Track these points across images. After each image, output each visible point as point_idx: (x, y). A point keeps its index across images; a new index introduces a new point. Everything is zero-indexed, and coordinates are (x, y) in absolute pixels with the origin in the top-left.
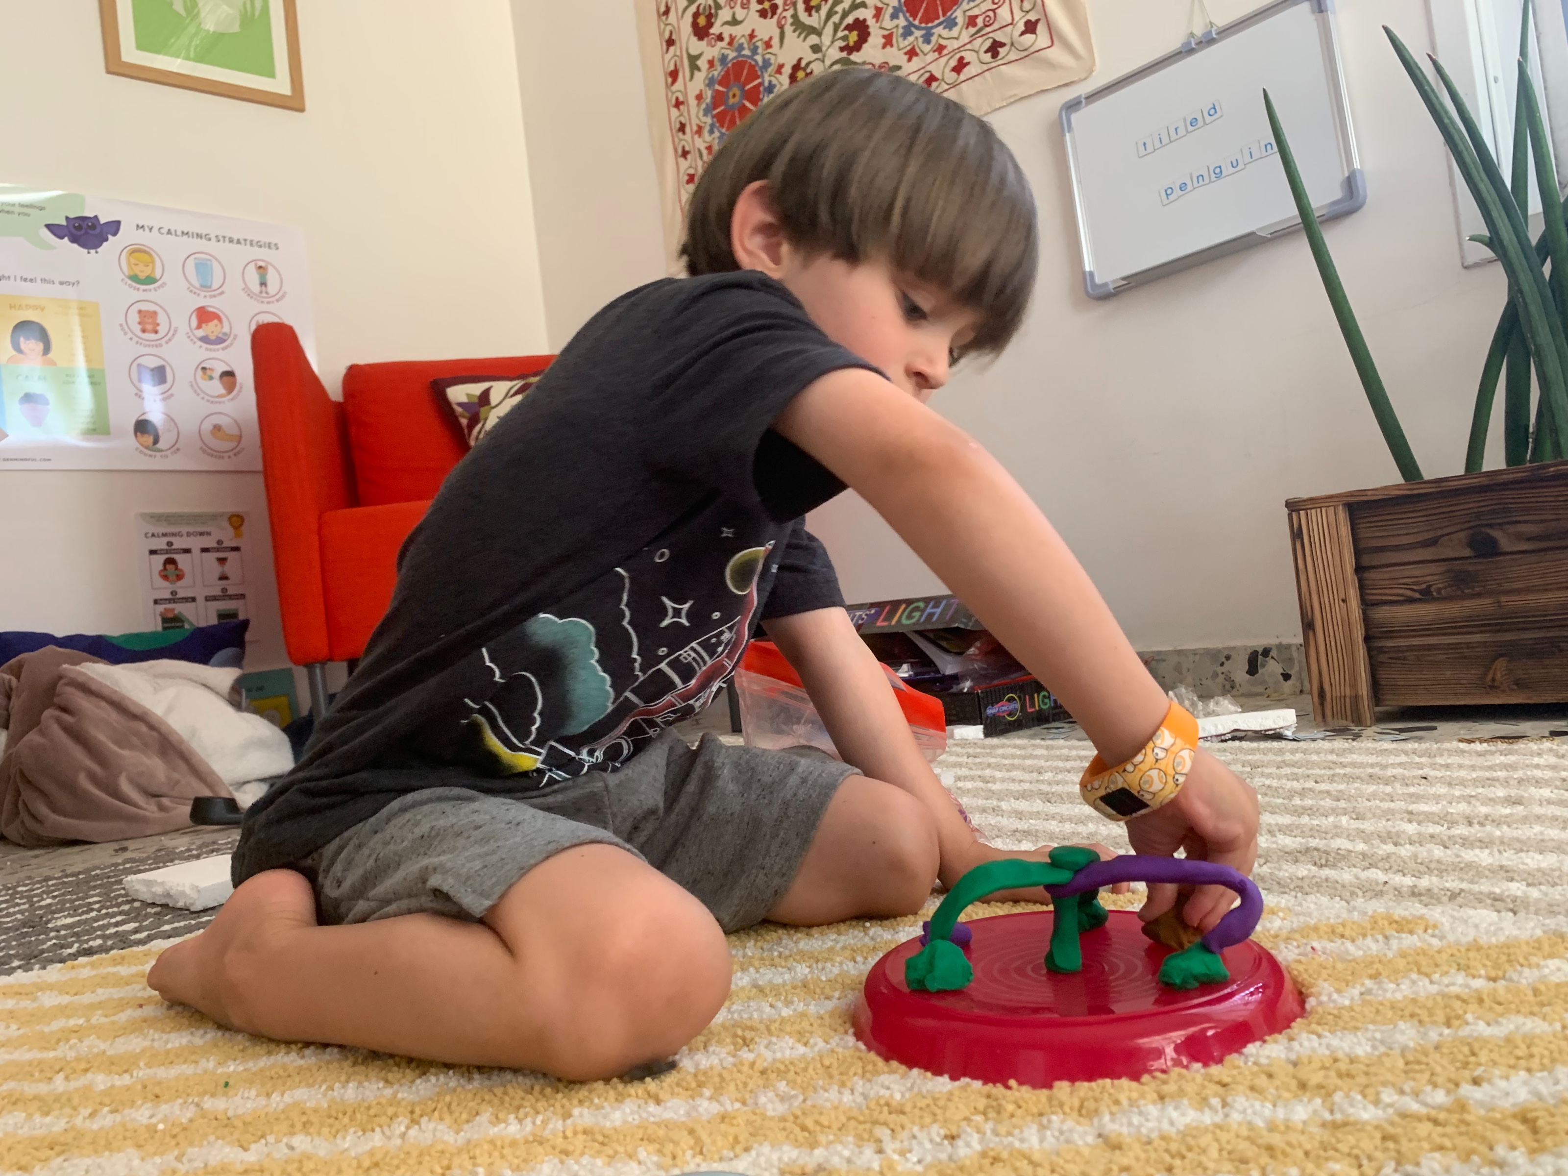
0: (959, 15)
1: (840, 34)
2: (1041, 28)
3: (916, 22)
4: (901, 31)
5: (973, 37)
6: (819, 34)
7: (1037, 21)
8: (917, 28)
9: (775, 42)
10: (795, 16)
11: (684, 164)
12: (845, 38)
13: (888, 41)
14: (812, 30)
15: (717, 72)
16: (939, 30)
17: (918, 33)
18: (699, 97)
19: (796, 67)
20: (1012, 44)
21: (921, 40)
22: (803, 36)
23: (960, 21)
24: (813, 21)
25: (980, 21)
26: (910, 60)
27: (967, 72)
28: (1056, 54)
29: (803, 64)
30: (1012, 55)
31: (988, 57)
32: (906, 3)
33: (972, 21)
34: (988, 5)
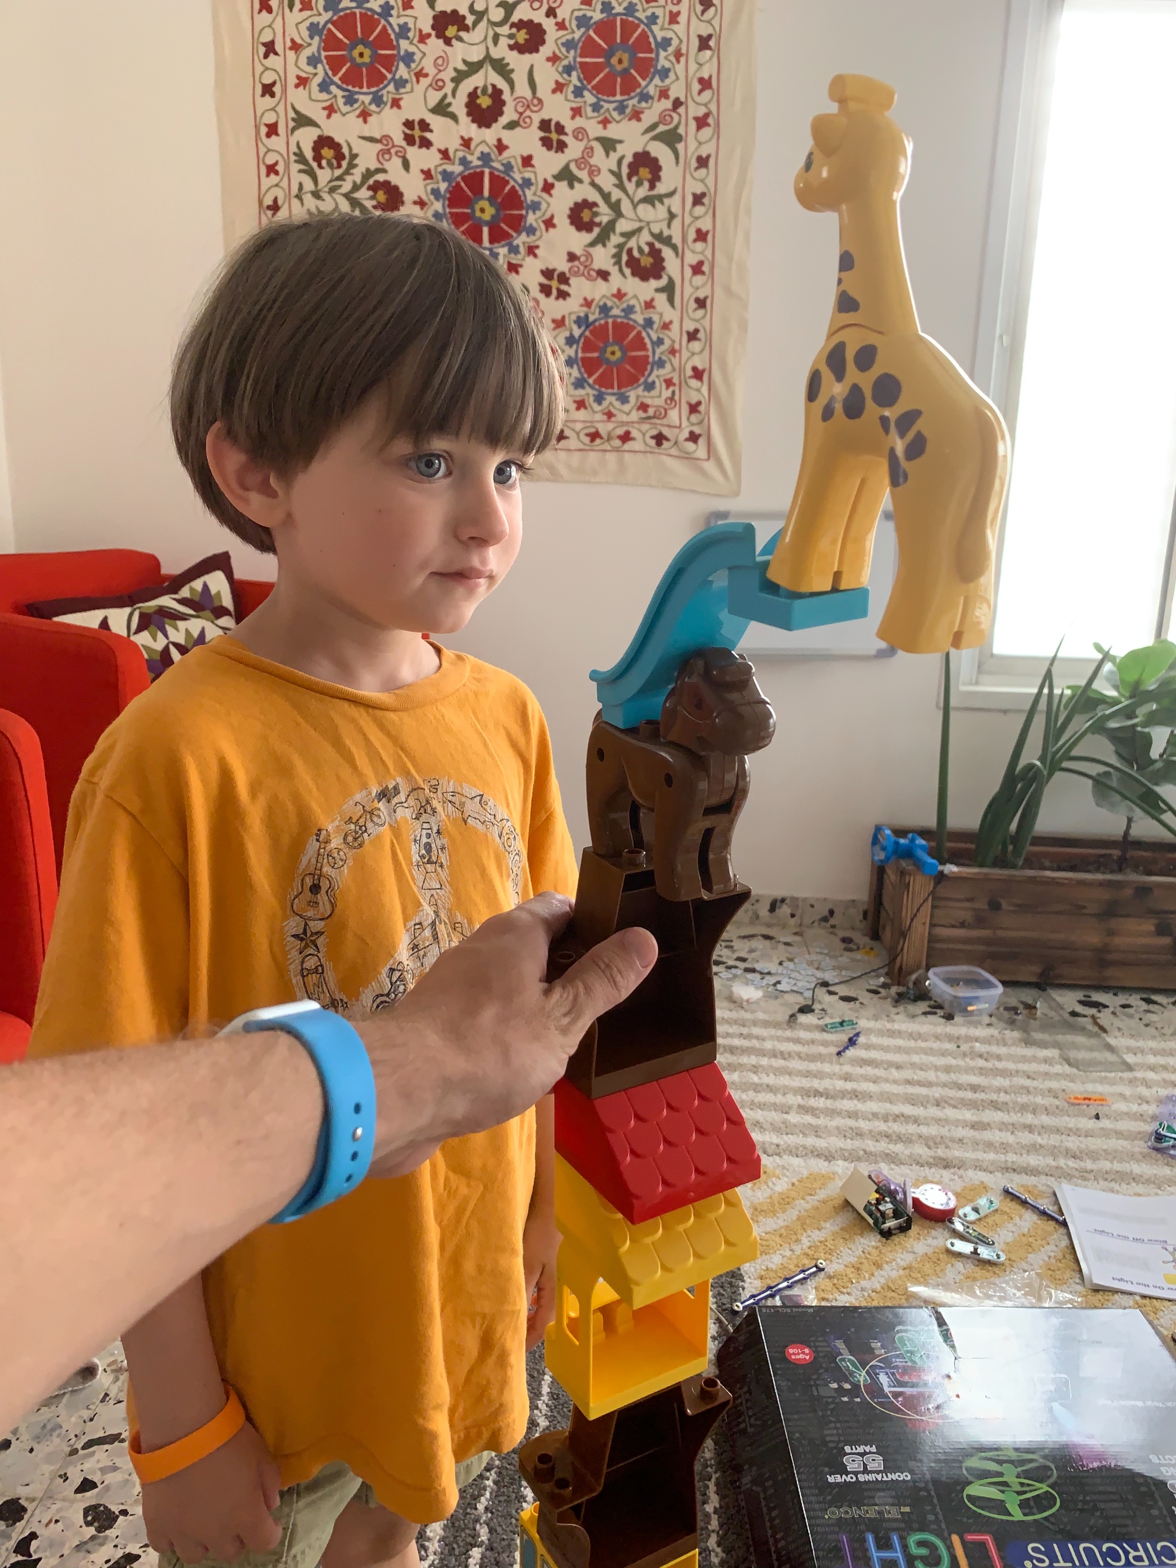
0: (635, 394)
2: (701, 441)
3: (591, 381)
4: (572, 380)
5: (642, 421)
7: (700, 435)
8: (590, 386)
16: (611, 398)
17: (588, 390)
20: (676, 443)
21: (591, 399)
23: (632, 400)
25: (651, 411)
26: (578, 409)
27: (628, 446)
28: (710, 467)
30: (674, 451)
31: (653, 442)
32: (583, 359)
33: (644, 407)
34: (660, 402)
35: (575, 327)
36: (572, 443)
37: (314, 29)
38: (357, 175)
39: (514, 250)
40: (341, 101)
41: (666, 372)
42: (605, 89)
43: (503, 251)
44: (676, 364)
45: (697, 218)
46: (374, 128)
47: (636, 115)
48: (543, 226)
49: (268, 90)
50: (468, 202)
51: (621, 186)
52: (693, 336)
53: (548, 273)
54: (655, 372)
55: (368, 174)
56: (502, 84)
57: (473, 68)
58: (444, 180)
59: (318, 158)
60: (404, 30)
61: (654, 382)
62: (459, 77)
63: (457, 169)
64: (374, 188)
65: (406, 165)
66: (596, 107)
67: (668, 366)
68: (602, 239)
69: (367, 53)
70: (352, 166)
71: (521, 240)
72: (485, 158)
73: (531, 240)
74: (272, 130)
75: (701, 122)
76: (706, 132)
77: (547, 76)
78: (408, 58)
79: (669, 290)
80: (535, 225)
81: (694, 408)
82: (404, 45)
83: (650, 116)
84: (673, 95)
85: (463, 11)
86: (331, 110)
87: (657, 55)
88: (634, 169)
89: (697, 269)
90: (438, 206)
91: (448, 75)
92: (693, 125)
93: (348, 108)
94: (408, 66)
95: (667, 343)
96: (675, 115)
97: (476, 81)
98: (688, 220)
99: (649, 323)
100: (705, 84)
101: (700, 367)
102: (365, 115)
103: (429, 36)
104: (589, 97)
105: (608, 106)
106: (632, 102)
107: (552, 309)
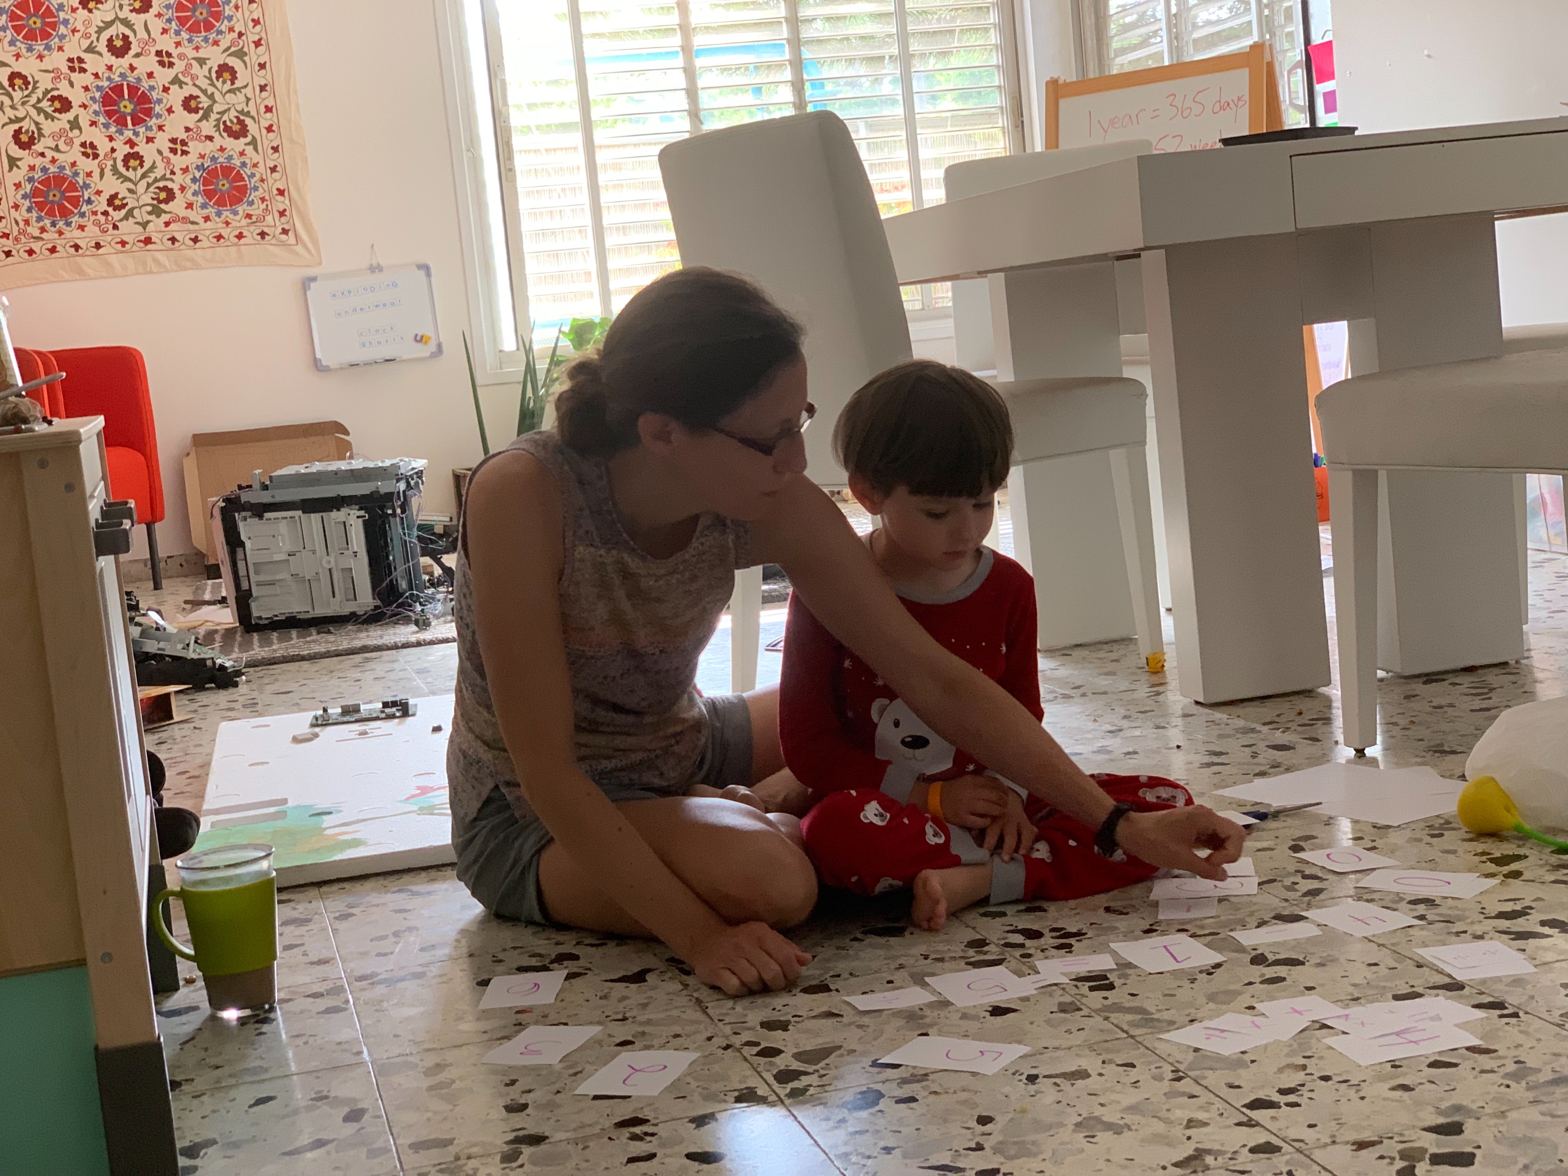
0: (241, 209)
1: (152, 189)
2: (290, 233)
3: (211, 203)
4: (199, 204)
5: (248, 225)
6: (136, 185)
7: (288, 230)
8: (212, 207)
9: (96, 175)
10: (114, 166)
12: (155, 193)
13: (190, 206)
14: (127, 179)
15: (38, 175)
16: (228, 213)
17: (210, 209)
18: (18, 186)
19: (113, 197)
20: (274, 236)
21: (214, 214)
22: (121, 180)
23: (241, 212)
24: (130, 174)
25: (254, 218)
26: (206, 221)
27: (243, 241)
28: (299, 249)
29: (120, 196)
30: (274, 241)
31: (259, 237)
32: (204, 190)
33: (249, 216)
34: (260, 212)
35: (196, 172)
36: (205, 243)
37: (2, 11)
38: (39, 93)
39: (149, 129)
40: (24, 51)
41: (260, 193)
42: (194, 29)
43: (141, 130)
44: (266, 188)
45: (264, 99)
46: (47, 64)
47: (216, 43)
48: (166, 113)
50: (116, 104)
51: (213, 85)
52: (273, 169)
53: (173, 141)
54: (253, 194)
55: (47, 92)
56: (127, 32)
57: (109, 24)
58: (97, 91)
59: (12, 85)
60: (62, 7)
61: (253, 200)
62: (100, 31)
63: (106, 84)
64: (53, 99)
65: (72, 84)
66: (190, 41)
67: (260, 189)
68: (205, 117)
69: (39, 21)
70: (35, 88)
71: (153, 122)
72: (122, 75)
73: (160, 122)
75: (257, 44)
76: (261, 49)
77: (156, 25)
78: (66, 22)
79: (254, 143)
80: (160, 112)
81: (282, 214)
82: (62, 15)
83: (225, 42)
84: (237, 30)
86: (18, 56)
87: (224, 8)
88: (219, 74)
89: (269, 129)
90: (96, 107)
91: (93, 30)
92: (252, 46)
93: (29, 54)
94: (66, 27)
95: (258, 176)
96: (241, 42)
97: (111, 31)
98: (259, 101)
99: (244, 164)
100: (256, 22)
101: (282, 188)
102: (41, 57)
103: (77, 8)
104: (185, 35)
105: (198, 39)
106: (212, 36)
107: (179, 161)
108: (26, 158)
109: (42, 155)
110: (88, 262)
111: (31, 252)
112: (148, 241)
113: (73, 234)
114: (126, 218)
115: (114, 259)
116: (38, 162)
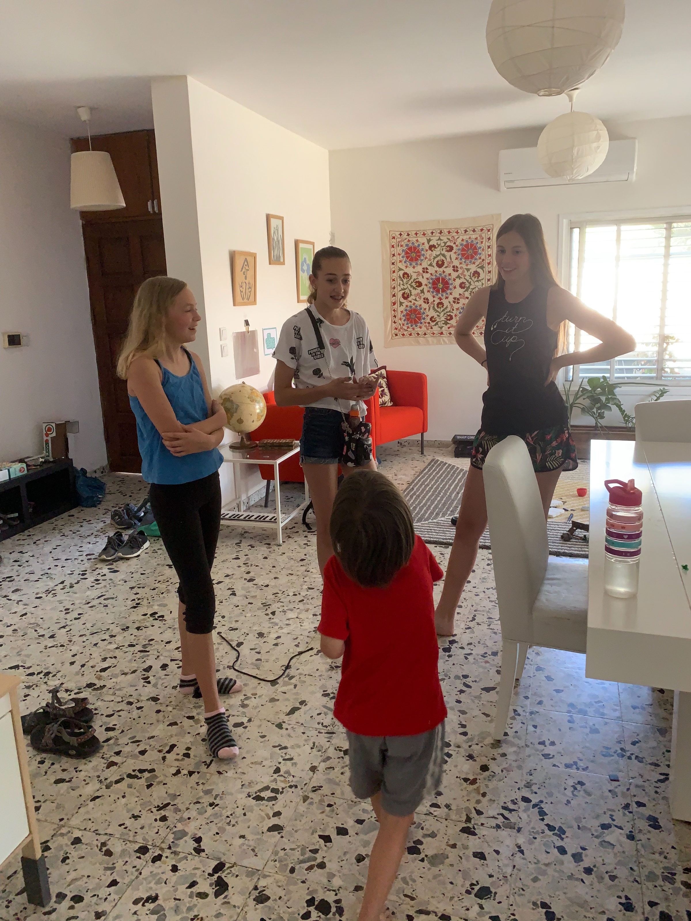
1: (445, 315)
6: (440, 313)
9: (427, 309)
10: (434, 307)
11: (394, 325)
12: (446, 317)
14: (437, 311)
15: (408, 309)
18: (402, 312)
19: (432, 317)
22: (435, 312)
24: (439, 310)
29: (434, 317)
37: (403, 251)
38: (412, 280)
39: (447, 294)
40: (409, 265)
42: (467, 258)
43: (444, 294)
46: (416, 270)
47: (474, 263)
48: (453, 288)
49: (393, 264)
50: (437, 284)
51: (471, 278)
53: (455, 298)
55: (415, 279)
56: (444, 259)
57: (437, 256)
58: (431, 280)
59: (404, 277)
60: (423, 249)
62: (434, 258)
63: (434, 277)
64: (416, 282)
65: (423, 277)
66: (465, 262)
68: (467, 290)
69: (415, 254)
70: (411, 278)
71: (449, 291)
72: (440, 274)
73: (451, 291)
74: (394, 272)
75: (489, 263)
76: (490, 266)
77: (454, 256)
78: (423, 255)
80: (451, 288)
82: (423, 252)
83: (477, 264)
84: (482, 258)
85: (435, 244)
86: (406, 267)
87: (478, 250)
88: (474, 275)
90: (430, 285)
91: (432, 257)
92: (487, 264)
94: (423, 257)
96: (483, 263)
97: (438, 258)
100: (489, 256)
102: (414, 267)
103: (428, 250)
104: (463, 260)
105: (468, 262)
106: (473, 261)
107: (456, 306)
108: (406, 303)
109: (411, 302)
110: (421, 340)
111: (403, 335)
112: (442, 333)
113: (417, 329)
114: (435, 325)
115: (430, 339)
116: (409, 304)
